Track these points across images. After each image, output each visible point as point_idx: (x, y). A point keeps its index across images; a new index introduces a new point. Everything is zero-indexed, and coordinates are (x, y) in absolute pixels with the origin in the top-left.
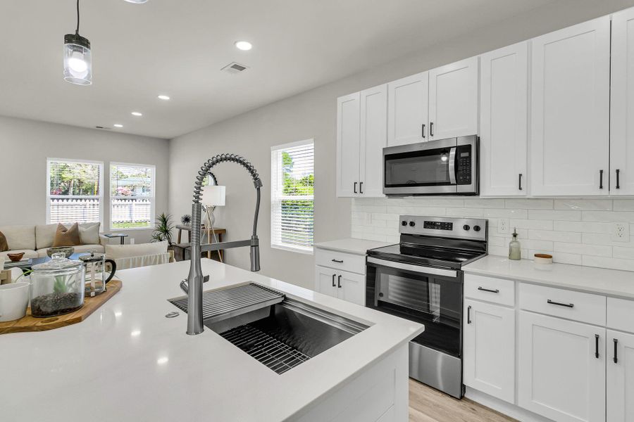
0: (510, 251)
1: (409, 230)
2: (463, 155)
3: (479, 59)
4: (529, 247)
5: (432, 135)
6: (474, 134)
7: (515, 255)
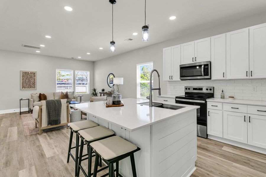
0: (221, 96)
1: (188, 91)
2: (206, 67)
3: (211, 38)
4: (227, 95)
5: (196, 61)
6: (209, 60)
7: (223, 97)
